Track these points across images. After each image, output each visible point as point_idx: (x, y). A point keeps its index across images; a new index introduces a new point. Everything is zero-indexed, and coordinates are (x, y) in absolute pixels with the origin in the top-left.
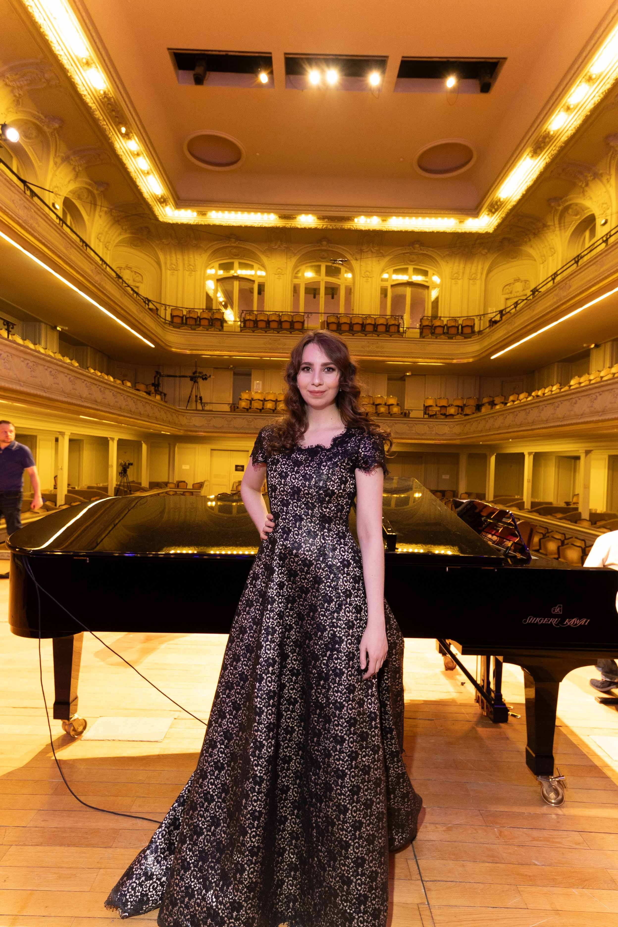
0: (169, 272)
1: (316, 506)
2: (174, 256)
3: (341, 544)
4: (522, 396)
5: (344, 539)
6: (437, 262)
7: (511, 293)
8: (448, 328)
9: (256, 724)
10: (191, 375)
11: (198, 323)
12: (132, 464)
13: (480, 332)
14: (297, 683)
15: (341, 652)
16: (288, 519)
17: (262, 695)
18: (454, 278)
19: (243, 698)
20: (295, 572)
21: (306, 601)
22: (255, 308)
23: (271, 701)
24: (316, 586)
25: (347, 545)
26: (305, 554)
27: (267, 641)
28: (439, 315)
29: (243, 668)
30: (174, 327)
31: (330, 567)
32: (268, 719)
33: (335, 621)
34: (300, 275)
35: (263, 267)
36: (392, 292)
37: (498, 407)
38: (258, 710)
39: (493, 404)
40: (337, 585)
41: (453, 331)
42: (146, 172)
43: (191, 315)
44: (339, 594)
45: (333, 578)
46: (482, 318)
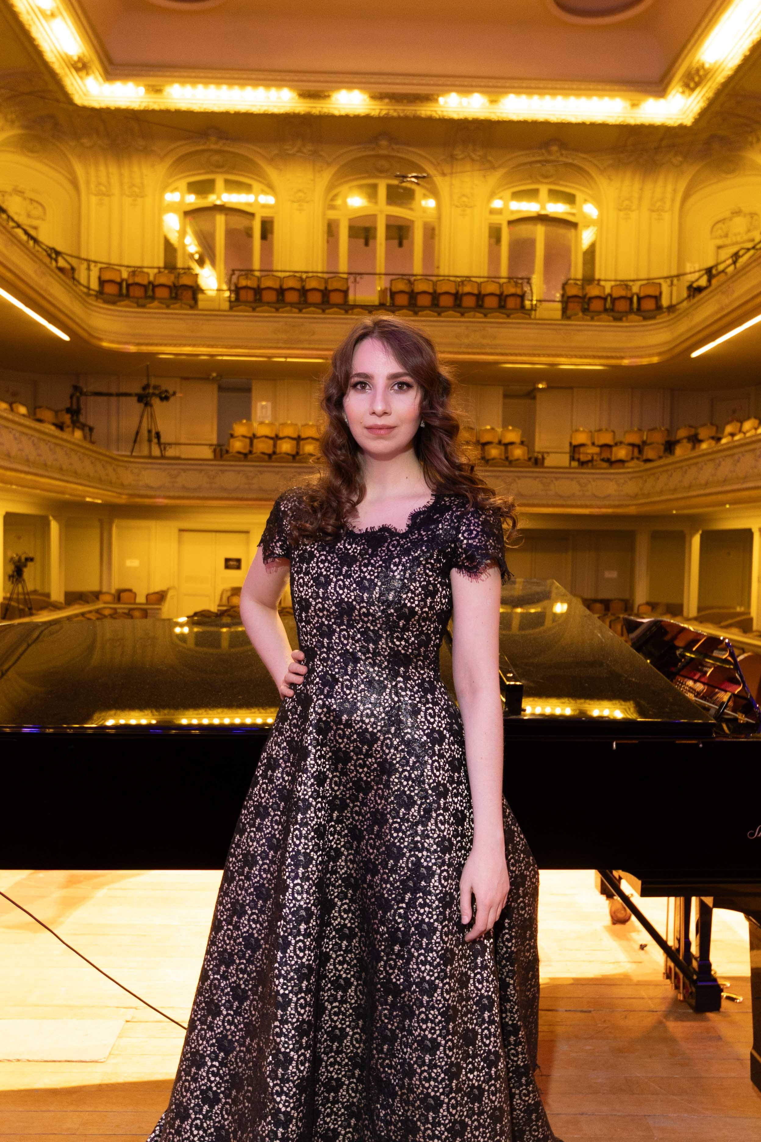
0: (94, 199)
1: (381, 636)
2: (102, 168)
3: (427, 702)
4: (747, 425)
5: (433, 694)
6: (592, 177)
7: (726, 236)
8: (614, 300)
9: (277, 1023)
10: (138, 390)
11: (150, 293)
12: (32, 559)
13: (671, 308)
14: (351, 952)
15: (430, 893)
16: (332, 661)
17: (288, 972)
18: (624, 208)
19: (252, 979)
20: (346, 753)
21: (366, 805)
22: (256, 264)
23: (304, 984)
24: (385, 777)
25: (438, 704)
26: (363, 722)
27: (296, 877)
28: (597, 276)
29: (250, 926)
30: (106, 302)
31: (408, 743)
32: (299, 1014)
33: (418, 838)
34: (339, 202)
35: (271, 188)
36: (510, 234)
37: (704, 446)
38: (280, 999)
39: (695, 440)
40: (422, 775)
41: (622, 306)
42: (49, 13)
43: (138, 280)
44: (426, 791)
45: (414, 763)
46: (675, 281)
